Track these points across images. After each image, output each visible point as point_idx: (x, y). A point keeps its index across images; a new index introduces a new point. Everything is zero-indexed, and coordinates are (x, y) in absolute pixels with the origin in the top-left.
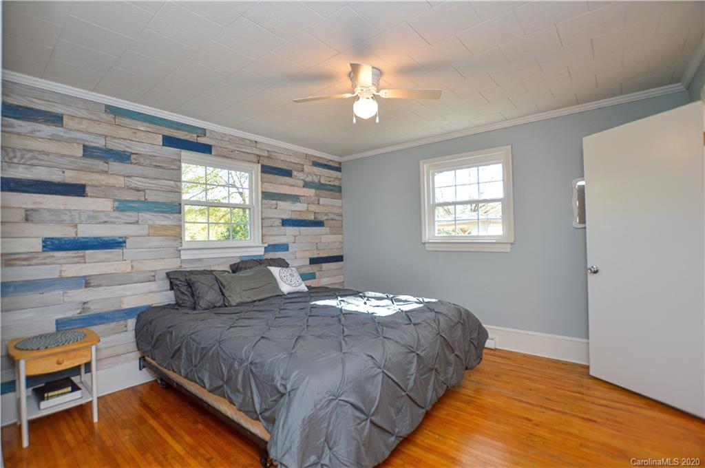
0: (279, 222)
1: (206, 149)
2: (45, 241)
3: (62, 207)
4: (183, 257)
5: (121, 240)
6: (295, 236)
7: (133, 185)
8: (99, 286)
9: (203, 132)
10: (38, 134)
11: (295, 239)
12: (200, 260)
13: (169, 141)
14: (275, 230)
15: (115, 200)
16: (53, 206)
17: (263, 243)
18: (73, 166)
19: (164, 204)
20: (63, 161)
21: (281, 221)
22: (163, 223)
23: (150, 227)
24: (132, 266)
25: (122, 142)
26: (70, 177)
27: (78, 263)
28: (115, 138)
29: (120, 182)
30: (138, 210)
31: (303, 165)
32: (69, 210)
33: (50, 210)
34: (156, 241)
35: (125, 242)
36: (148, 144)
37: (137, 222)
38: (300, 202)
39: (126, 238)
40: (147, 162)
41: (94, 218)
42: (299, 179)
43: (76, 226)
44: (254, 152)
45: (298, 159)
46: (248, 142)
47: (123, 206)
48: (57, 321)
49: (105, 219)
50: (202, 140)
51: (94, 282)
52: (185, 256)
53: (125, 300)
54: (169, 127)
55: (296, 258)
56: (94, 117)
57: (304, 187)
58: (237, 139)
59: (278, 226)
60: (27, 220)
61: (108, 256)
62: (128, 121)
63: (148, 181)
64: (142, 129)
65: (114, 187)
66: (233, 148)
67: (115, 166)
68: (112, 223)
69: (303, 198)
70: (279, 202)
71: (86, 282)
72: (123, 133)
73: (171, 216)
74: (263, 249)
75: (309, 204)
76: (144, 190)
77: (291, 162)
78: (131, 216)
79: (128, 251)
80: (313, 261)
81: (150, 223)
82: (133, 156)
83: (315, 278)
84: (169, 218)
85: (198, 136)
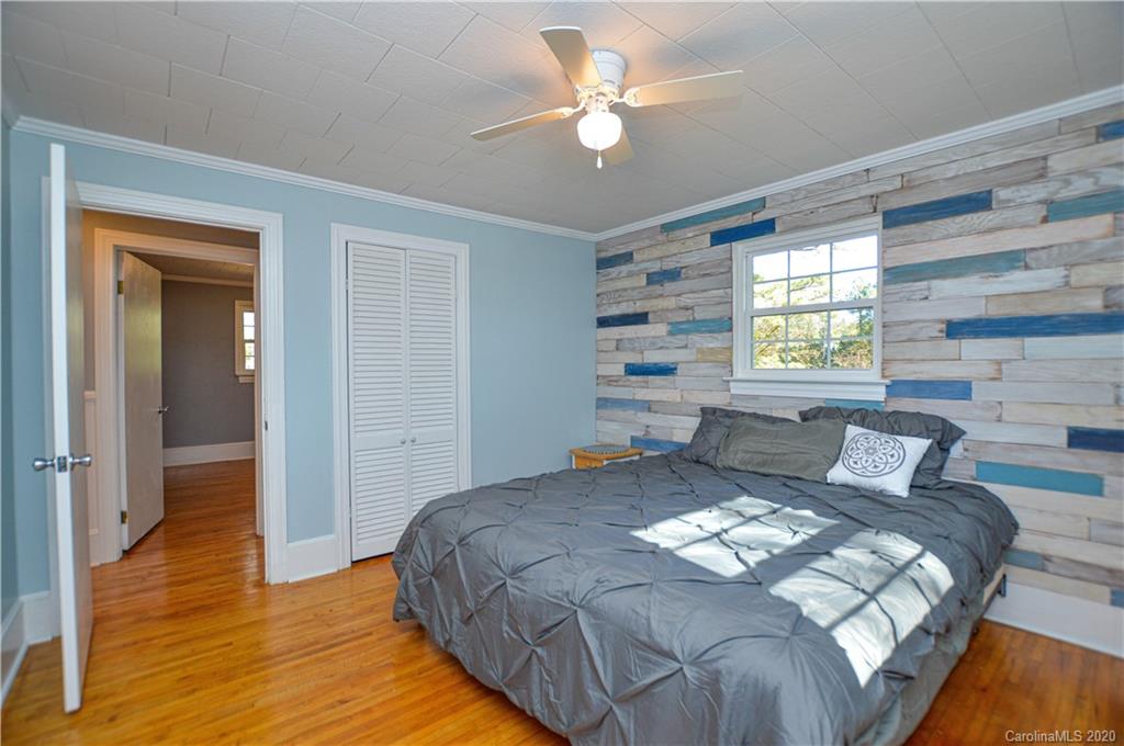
0: (936, 330)
1: (767, 227)
2: (627, 365)
3: (634, 336)
4: (733, 391)
5: (673, 366)
6: (999, 363)
7: (683, 304)
8: (656, 412)
9: (762, 203)
10: (622, 275)
11: (1000, 370)
12: (756, 397)
13: (720, 238)
14: (924, 349)
15: (669, 324)
16: (629, 336)
17: (884, 377)
18: (641, 296)
19: (713, 320)
20: (635, 293)
21: (944, 326)
22: (711, 345)
23: (700, 351)
24: (682, 396)
25: (674, 258)
26: (638, 307)
27: (643, 387)
28: (668, 257)
29: (671, 303)
30: (686, 332)
31: (1045, 158)
32: (638, 338)
33: (629, 339)
34: (704, 369)
35: (675, 369)
36: (696, 250)
37: (686, 347)
38: (1027, 267)
39: (677, 363)
40: (696, 273)
41: (655, 344)
42: (1021, 205)
43: (642, 353)
44: (863, 193)
45: (1019, 151)
46: (850, 178)
47: (676, 329)
48: (632, 437)
49: (661, 344)
50: (759, 217)
51: (654, 407)
52: (735, 389)
53: (675, 431)
54: (716, 219)
55: (999, 420)
56: (652, 243)
57: (1045, 220)
58: (822, 186)
59: (932, 338)
60: (617, 349)
61: (663, 383)
62: (678, 233)
63: (696, 295)
64: (690, 235)
65: (667, 310)
66: (811, 206)
67: (670, 287)
68: (667, 348)
69: (1043, 254)
70: (936, 283)
71: (648, 406)
72: (674, 248)
73: (720, 336)
74: (883, 389)
75: (1069, 266)
76: (692, 308)
77: (987, 171)
78: (680, 339)
79: (678, 379)
80: (1081, 439)
81: (698, 345)
82: (684, 270)
83: (1100, 493)
84: (717, 339)
85: (754, 214)
